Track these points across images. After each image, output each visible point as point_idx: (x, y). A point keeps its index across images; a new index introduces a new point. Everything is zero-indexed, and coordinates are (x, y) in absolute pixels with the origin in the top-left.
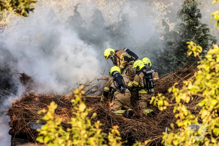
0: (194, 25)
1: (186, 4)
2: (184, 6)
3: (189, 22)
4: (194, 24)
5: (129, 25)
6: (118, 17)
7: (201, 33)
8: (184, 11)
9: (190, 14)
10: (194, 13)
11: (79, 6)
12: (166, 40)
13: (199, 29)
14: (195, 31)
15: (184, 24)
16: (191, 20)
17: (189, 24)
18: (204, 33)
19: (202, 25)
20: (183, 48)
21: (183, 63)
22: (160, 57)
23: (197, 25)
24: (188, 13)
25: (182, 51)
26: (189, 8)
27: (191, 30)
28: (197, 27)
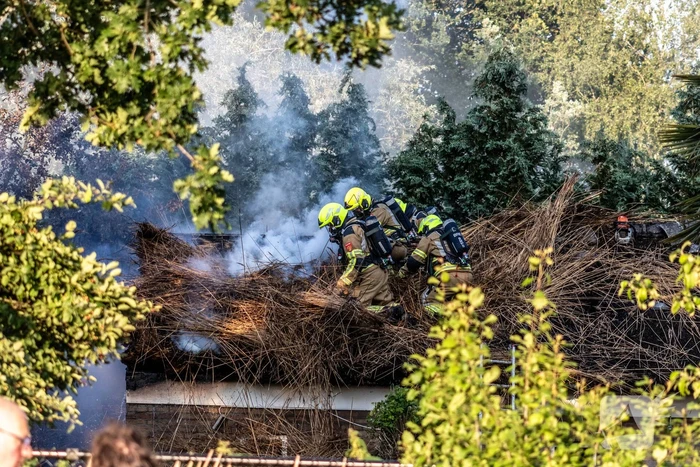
0: (512, 110)
1: (494, 62)
2: (490, 65)
3: (502, 102)
4: (513, 107)
5: (364, 111)
6: (340, 91)
7: (528, 126)
8: (490, 77)
9: (502, 85)
10: (512, 81)
11: (248, 67)
12: (448, 143)
13: (524, 119)
14: (515, 123)
15: (489, 107)
16: (505, 99)
17: (502, 107)
18: (536, 127)
19: (530, 109)
20: (489, 163)
21: (489, 196)
22: (434, 183)
23: (519, 109)
24: (497, 83)
25: (485, 170)
26: (501, 70)
27: (506, 121)
28: (519, 115)
